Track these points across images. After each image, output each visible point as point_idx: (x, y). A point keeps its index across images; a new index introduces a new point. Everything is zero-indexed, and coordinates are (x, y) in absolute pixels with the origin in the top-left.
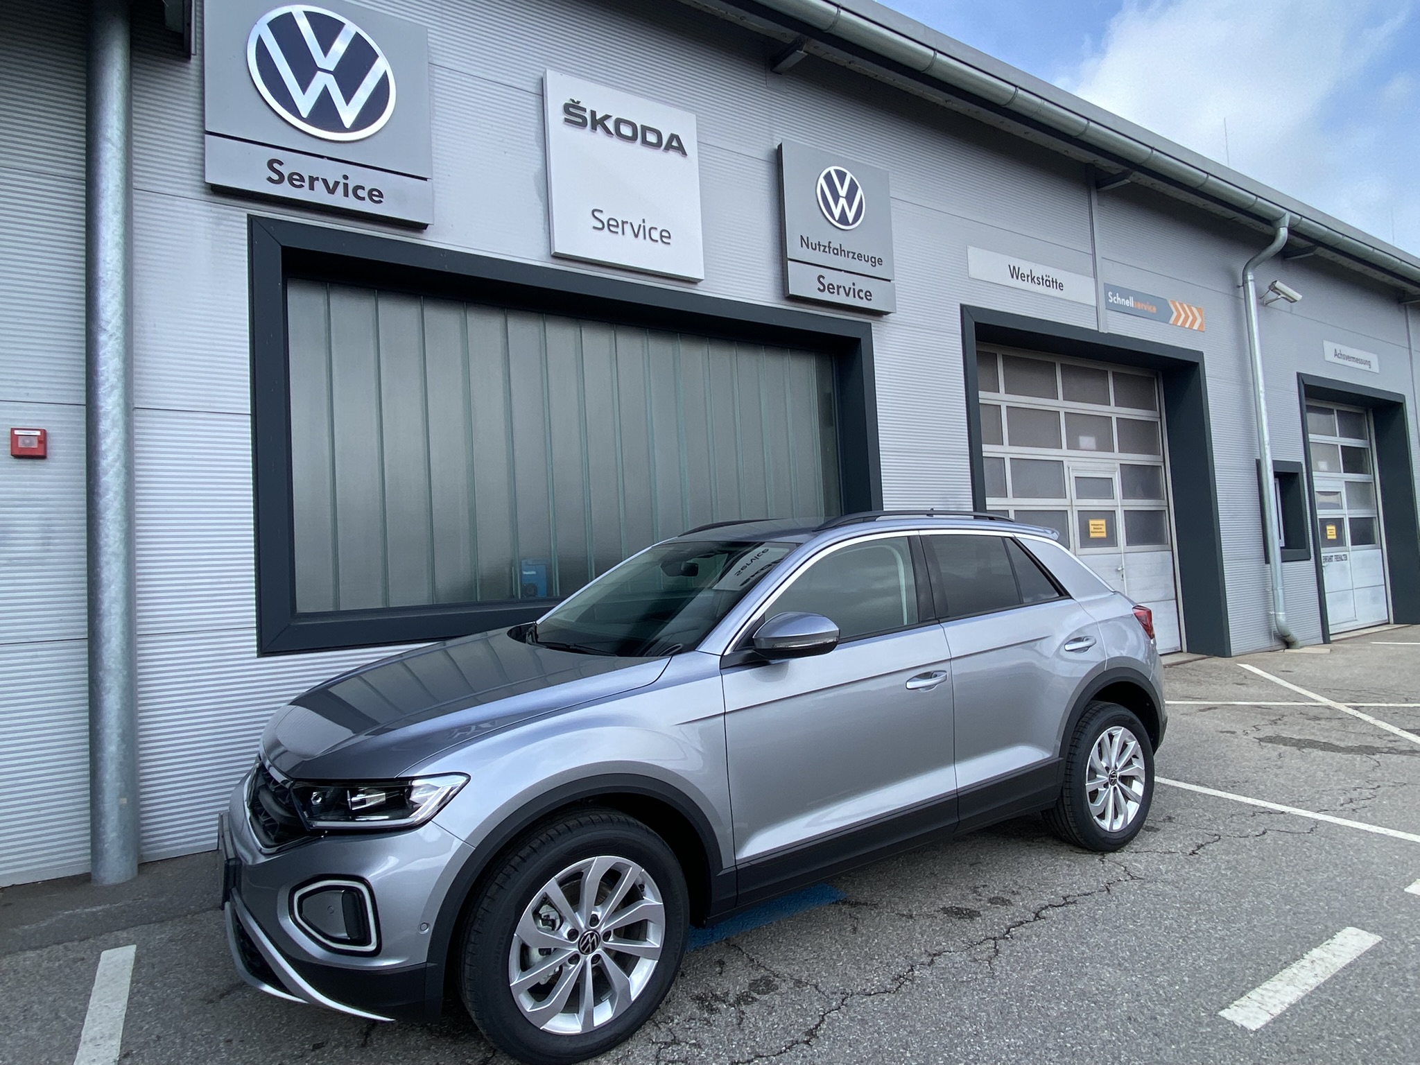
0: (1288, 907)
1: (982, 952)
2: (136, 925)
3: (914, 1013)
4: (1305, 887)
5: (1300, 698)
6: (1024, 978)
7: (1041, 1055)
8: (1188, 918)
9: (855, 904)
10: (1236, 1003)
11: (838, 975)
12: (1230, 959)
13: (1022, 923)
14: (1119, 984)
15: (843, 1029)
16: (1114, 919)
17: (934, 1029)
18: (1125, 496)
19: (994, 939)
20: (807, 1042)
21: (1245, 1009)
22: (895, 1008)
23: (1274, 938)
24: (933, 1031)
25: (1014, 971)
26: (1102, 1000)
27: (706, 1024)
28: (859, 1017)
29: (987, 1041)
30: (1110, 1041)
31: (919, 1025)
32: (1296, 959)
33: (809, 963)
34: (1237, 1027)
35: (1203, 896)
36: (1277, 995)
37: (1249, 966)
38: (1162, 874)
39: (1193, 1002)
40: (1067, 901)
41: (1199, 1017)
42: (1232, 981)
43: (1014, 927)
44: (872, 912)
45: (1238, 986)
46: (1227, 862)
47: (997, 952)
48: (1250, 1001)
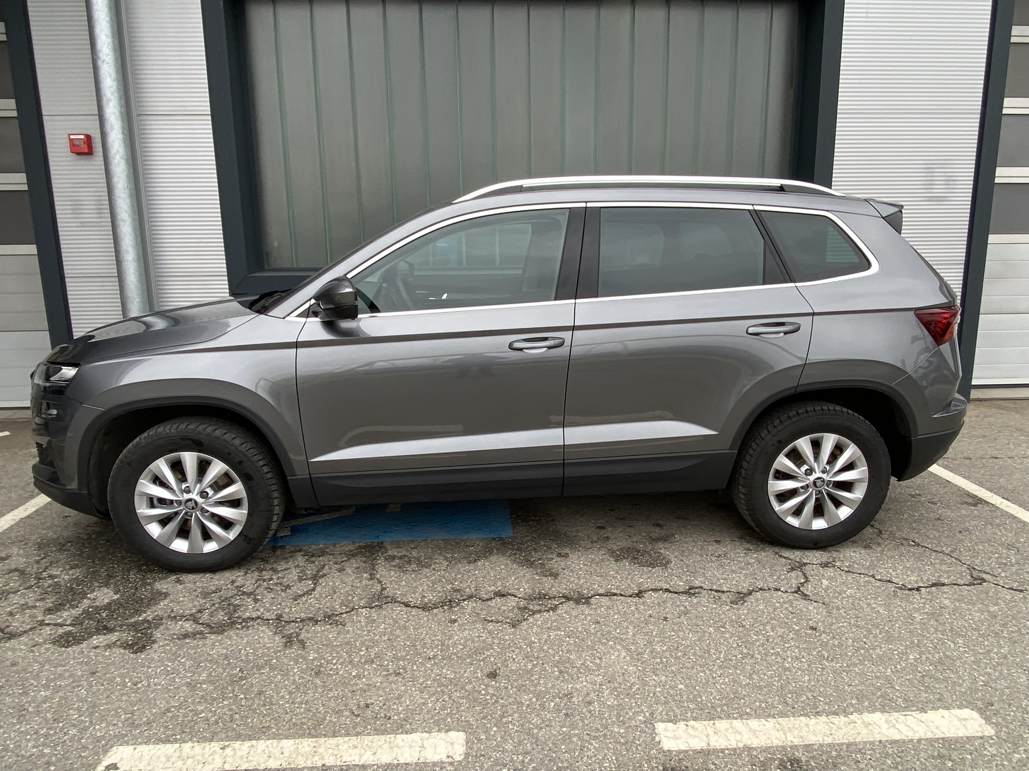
1: (540, 605)
6: (539, 634)
10: (692, 723)
12: (762, 687)
13: (615, 594)
14: (610, 667)
19: (569, 599)
21: (690, 731)
22: (408, 621)
26: (573, 672)
28: (375, 618)
29: (429, 666)
30: (521, 703)
31: (403, 637)
32: (836, 714)
33: (405, 573)
34: (653, 740)
35: (843, 629)
36: (749, 735)
39: (650, 706)
40: (689, 591)
41: (633, 718)
42: (725, 705)
43: (601, 596)
44: (509, 552)
45: (722, 710)
46: (941, 607)
47: (552, 609)
48: (708, 728)
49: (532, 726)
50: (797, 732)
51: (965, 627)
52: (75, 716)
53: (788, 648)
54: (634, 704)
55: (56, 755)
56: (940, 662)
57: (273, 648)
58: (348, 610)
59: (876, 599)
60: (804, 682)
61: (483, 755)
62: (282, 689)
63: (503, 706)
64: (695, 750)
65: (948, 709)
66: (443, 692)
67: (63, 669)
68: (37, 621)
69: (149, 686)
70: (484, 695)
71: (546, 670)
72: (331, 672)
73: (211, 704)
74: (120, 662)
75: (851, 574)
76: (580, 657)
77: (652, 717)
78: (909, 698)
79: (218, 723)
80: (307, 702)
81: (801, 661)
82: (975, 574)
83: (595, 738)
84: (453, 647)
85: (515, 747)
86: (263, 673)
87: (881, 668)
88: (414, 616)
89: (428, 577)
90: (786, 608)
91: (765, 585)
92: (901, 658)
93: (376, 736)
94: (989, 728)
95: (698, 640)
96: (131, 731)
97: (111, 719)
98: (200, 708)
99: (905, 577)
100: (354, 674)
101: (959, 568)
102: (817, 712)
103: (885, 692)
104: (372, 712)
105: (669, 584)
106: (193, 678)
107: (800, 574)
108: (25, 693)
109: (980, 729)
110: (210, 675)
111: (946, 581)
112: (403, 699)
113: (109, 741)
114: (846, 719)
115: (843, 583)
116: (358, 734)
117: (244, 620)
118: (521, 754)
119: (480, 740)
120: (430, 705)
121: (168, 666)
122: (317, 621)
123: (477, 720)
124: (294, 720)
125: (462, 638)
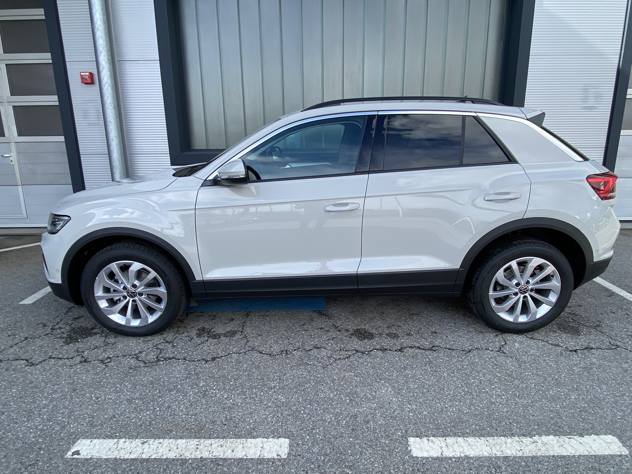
0: (585, 405)
1: (340, 355)
3: (264, 368)
6: (338, 374)
7: (282, 410)
8: (492, 384)
10: (432, 438)
11: (263, 341)
12: (476, 415)
13: (386, 349)
14: (381, 398)
17: (260, 377)
19: (358, 351)
21: (431, 444)
22: (260, 363)
23: (533, 418)
24: (257, 379)
25: (339, 369)
26: (358, 400)
27: (189, 340)
28: (241, 360)
29: (270, 393)
30: (325, 420)
31: (257, 373)
32: (524, 435)
34: (407, 449)
35: (529, 376)
36: (468, 447)
37: (481, 424)
38: (524, 355)
39: (405, 426)
40: (432, 348)
41: (394, 434)
42: (453, 427)
43: (378, 350)
44: (324, 320)
45: (451, 430)
46: (591, 364)
47: (347, 358)
48: (442, 442)
49: (331, 437)
50: (498, 447)
51: (607, 377)
52: (60, 418)
53: (493, 388)
54: (395, 424)
55: (46, 443)
56: (592, 401)
57: (179, 378)
58: (226, 354)
59: (549, 356)
60: (504, 413)
61: (300, 455)
62: (182, 405)
63: (313, 422)
64: (434, 457)
65: (597, 435)
66: (278, 411)
67: (58, 387)
68: (48, 356)
69: (105, 400)
70: (303, 414)
71: (342, 399)
72: (212, 395)
73: (140, 413)
74: (90, 384)
75: (533, 340)
76: (363, 391)
77: (407, 433)
78: (572, 426)
79: (142, 426)
80: (195, 415)
81: (502, 398)
82: (612, 342)
83: (371, 446)
84: (286, 381)
85: (320, 450)
86: (172, 394)
87: (553, 404)
88: (264, 359)
89: (274, 334)
90: (493, 362)
91: (479, 346)
92: (566, 398)
93: (235, 439)
94: (625, 449)
95: (437, 382)
96: (90, 429)
97: (81, 421)
98: (133, 416)
99: (567, 342)
100: (225, 397)
101: (602, 337)
102: (513, 434)
103: (556, 421)
104: (234, 422)
105: (420, 343)
106: (131, 396)
107: (501, 339)
108: (34, 402)
109: (619, 450)
110: (141, 394)
111: (593, 346)
112: (253, 415)
113: (77, 435)
114: (531, 439)
115: (528, 346)
116: (224, 438)
117: (165, 359)
118: (323, 455)
119: (298, 444)
120: (269, 420)
121: (117, 387)
122: (207, 361)
123: (297, 431)
124: (187, 426)
125: (291, 375)
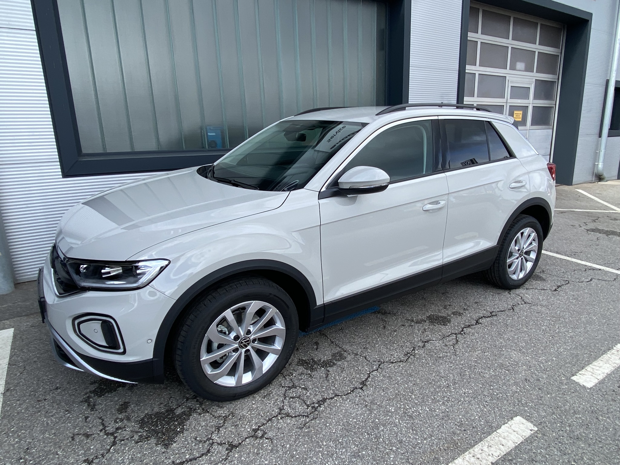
0: (604, 321)
1: (449, 341)
2: (14, 318)
3: (416, 374)
4: (613, 310)
5: (607, 208)
6: (472, 356)
7: (481, 399)
8: (554, 325)
9: (385, 313)
10: (580, 372)
11: (376, 352)
12: (576, 348)
13: (469, 326)
14: (520, 360)
15: (380, 382)
16: (516, 325)
17: (426, 383)
18: (535, 98)
19: (456, 334)
20: (361, 388)
21: (585, 376)
22: (406, 371)
23: (598, 338)
24: (425, 384)
25: (466, 352)
26: (512, 369)
27: (310, 377)
28: (388, 375)
29: (453, 390)
30: (516, 392)
31: (418, 380)
32: (609, 349)
33: (361, 345)
34: (581, 386)
35: (561, 314)
36: (601, 369)
37: (586, 352)
38: (540, 301)
39: (558, 372)
40: (492, 315)
41: (561, 380)
42: (577, 360)
43: (465, 328)
44: (393, 318)
45: (580, 363)
46: (573, 295)
47: (457, 341)
48: (587, 372)
49: (537, 400)
50: (610, 362)
54: (552, 373)
56: (603, 317)
57: (363, 413)
58: (366, 376)
59: (551, 298)
60: (584, 341)
61: (541, 423)
62: (407, 434)
63: (512, 396)
64: (598, 383)
70: (497, 394)
71: (501, 372)
75: (529, 290)
76: (503, 361)
77: (566, 376)
80: (431, 435)
82: (562, 279)
83: (564, 394)
84: (448, 376)
85: (545, 413)
86: (383, 430)
88: (404, 367)
90: (534, 311)
91: (512, 303)
92: (592, 320)
93: (490, 436)
95: (529, 336)
100: (428, 410)
102: (604, 351)
104: (467, 425)
105: (481, 314)
106: (349, 451)
107: (515, 295)
110: (356, 445)
111: (559, 284)
112: (470, 412)
114: (615, 350)
115: (533, 294)
116: (481, 440)
117: (319, 404)
118: (552, 414)
119: (529, 416)
120: (486, 410)
123: (514, 408)
124: (441, 448)
125: (444, 371)
